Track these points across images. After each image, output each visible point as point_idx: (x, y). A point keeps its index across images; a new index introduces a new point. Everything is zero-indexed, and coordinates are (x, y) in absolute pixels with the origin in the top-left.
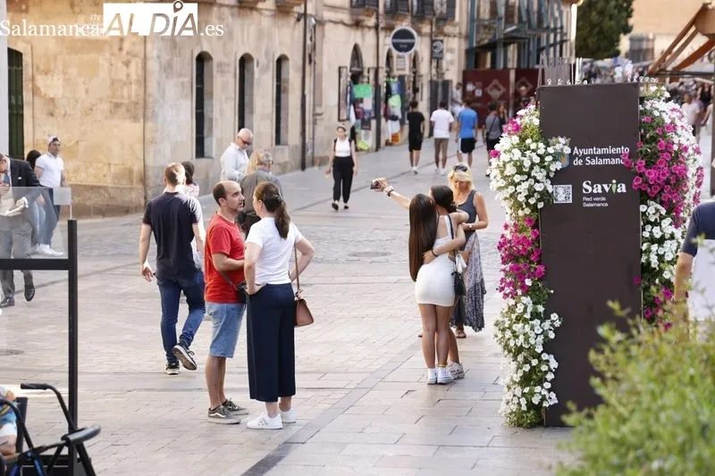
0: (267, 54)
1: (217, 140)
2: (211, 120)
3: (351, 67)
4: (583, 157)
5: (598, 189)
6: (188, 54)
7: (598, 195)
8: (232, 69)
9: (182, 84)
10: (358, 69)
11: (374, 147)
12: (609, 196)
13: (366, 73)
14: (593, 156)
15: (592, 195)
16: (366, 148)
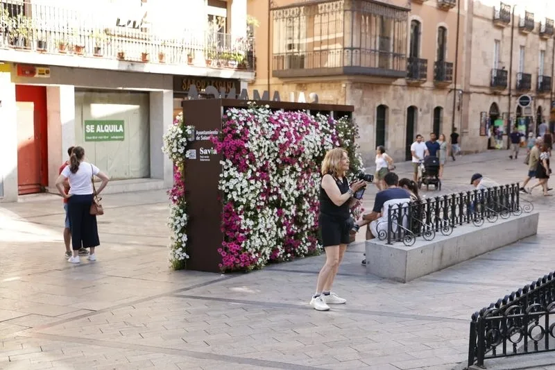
0: (428, 106)
1: (392, 142)
2: (388, 134)
3: (490, 112)
4: (200, 136)
5: (206, 152)
6: (372, 106)
7: (206, 155)
8: (403, 112)
9: (368, 118)
10: (495, 113)
11: (506, 147)
12: (210, 155)
13: (501, 115)
14: (204, 135)
15: (204, 155)
16: (499, 148)
